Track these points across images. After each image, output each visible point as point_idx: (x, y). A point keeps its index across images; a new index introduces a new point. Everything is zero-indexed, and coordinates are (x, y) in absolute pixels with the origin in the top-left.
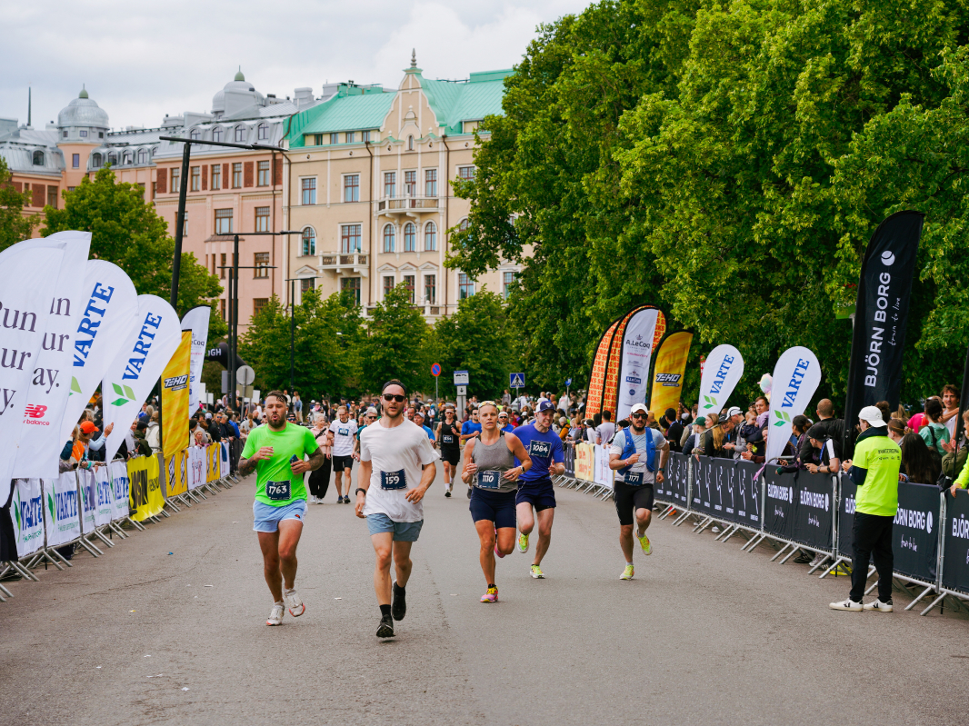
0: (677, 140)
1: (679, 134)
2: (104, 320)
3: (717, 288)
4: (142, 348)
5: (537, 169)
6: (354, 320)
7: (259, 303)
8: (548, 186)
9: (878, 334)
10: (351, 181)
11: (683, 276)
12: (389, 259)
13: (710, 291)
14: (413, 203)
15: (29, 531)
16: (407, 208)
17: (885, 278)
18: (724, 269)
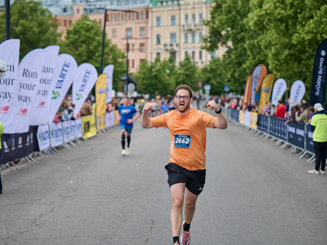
0: (269, 9)
1: (269, 7)
2: (67, 74)
3: (281, 60)
4: (85, 81)
5: (230, 16)
6: (174, 66)
7: (142, 60)
8: (233, 22)
9: (320, 78)
10: (173, 18)
11: (270, 55)
12: (186, 45)
13: (279, 60)
14: (195, 26)
15: (44, 142)
16: (193, 27)
17: (322, 60)
18: (283, 53)
